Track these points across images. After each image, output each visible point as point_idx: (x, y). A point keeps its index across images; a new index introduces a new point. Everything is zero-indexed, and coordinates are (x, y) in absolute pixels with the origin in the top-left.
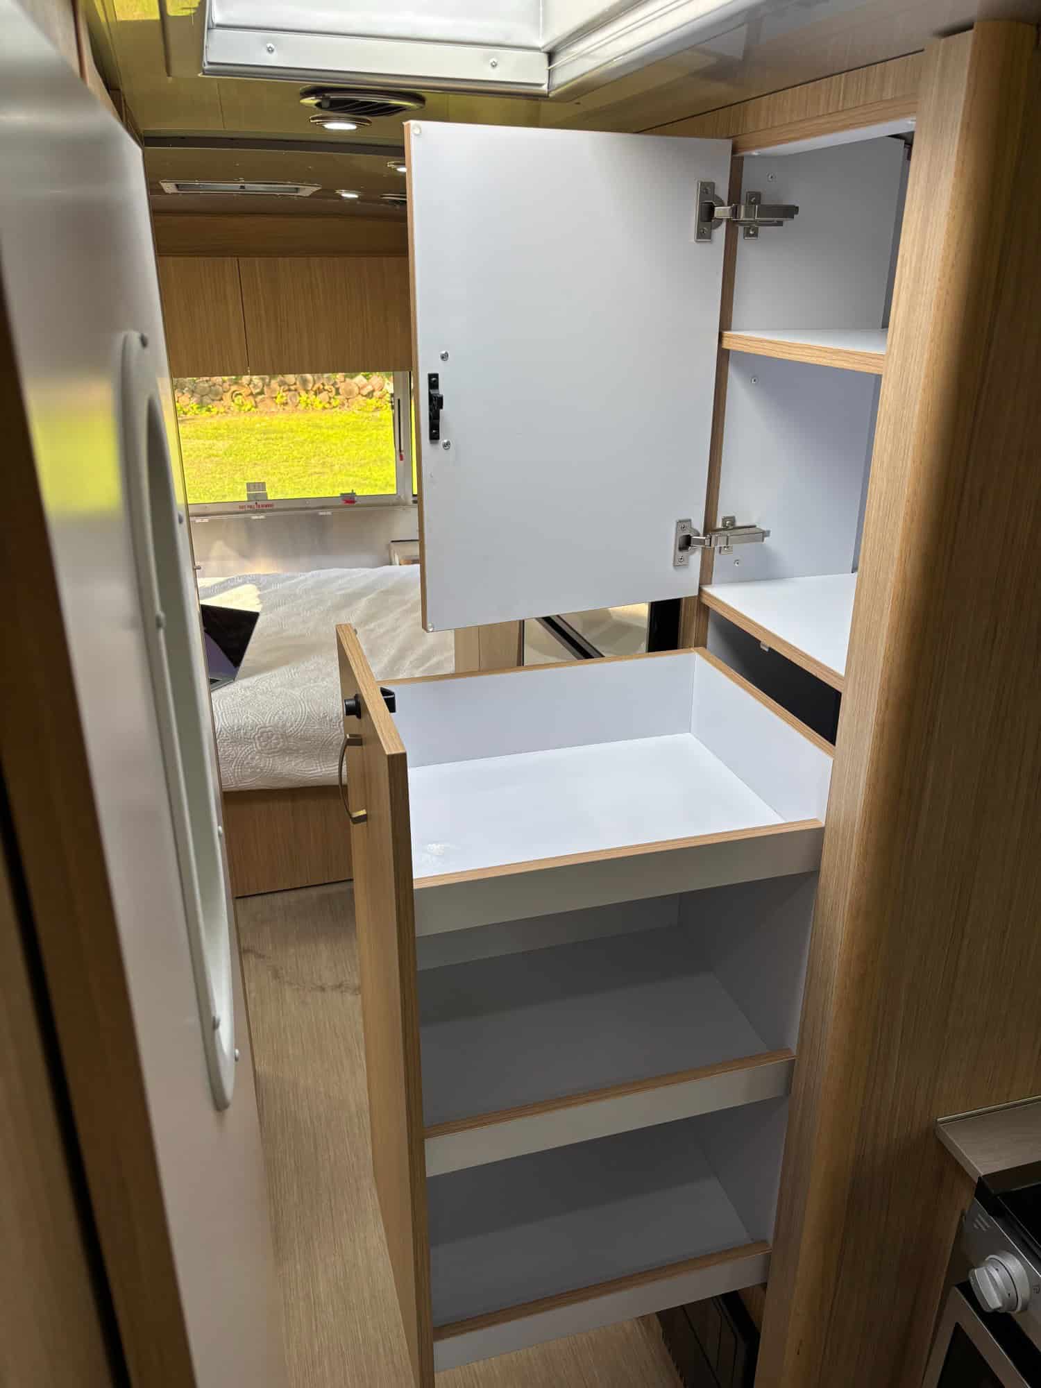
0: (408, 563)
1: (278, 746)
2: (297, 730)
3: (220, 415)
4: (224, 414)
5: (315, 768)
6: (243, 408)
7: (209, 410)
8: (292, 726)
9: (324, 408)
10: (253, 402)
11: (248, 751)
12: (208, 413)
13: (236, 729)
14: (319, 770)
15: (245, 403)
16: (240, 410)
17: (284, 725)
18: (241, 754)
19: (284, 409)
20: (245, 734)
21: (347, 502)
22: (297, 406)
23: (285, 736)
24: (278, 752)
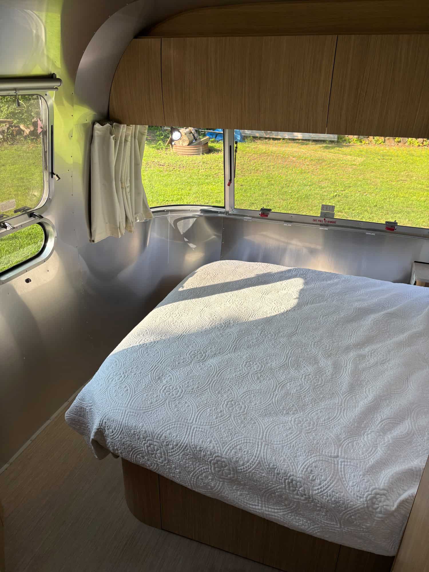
0: (421, 285)
1: (229, 476)
2: (247, 470)
3: (365, 144)
4: (367, 144)
5: (256, 504)
6: (377, 142)
7: (361, 142)
8: (243, 465)
9: (419, 146)
10: (383, 139)
11: (204, 469)
12: (360, 143)
13: (198, 449)
14: (260, 507)
15: (379, 140)
16: (376, 143)
17: (237, 462)
18: (199, 469)
19: (398, 144)
20: (204, 456)
21: (388, 229)
22: (405, 143)
23: (235, 471)
24: (227, 479)
